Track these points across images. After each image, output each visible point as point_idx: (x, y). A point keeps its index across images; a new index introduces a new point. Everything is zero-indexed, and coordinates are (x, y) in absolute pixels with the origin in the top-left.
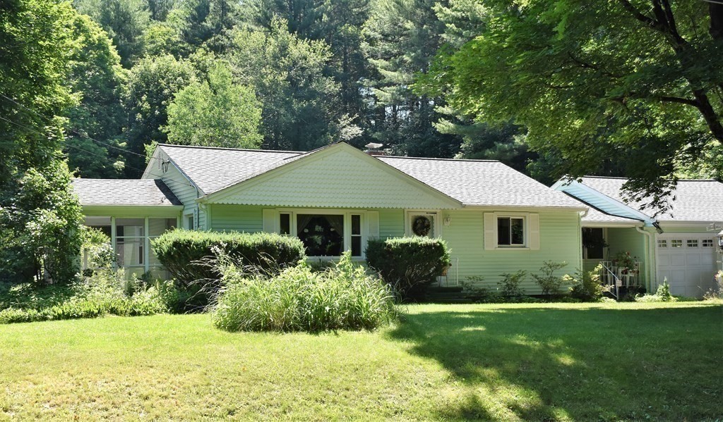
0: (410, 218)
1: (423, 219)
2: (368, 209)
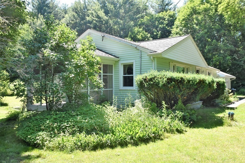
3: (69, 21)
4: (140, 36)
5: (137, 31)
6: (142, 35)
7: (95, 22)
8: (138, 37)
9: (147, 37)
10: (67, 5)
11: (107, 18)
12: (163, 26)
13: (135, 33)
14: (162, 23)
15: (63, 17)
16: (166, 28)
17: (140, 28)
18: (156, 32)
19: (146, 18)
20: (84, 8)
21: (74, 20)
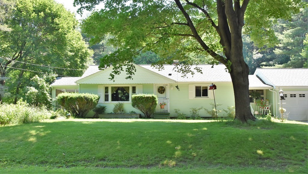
0: (156, 87)
1: (162, 87)
2: (139, 84)
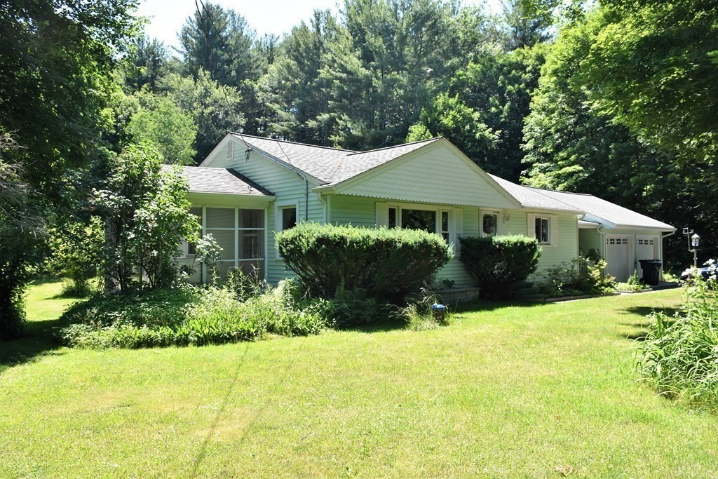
0: (482, 216)
1: (491, 217)
3: (280, 83)
4: (450, 117)
5: (441, 104)
6: (456, 117)
7: (339, 84)
8: (445, 121)
9: (473, 120)
10: (276, 37)
11: (368, 72)
12: (519, 88)
13: (436, 111)
14: (517, 80)
15: (265, 72)
16: (527, 93)
17: (452, 95)
18: (497, 107)
19: (472, 68)
20: (315, 45)
21: (290, 78)
